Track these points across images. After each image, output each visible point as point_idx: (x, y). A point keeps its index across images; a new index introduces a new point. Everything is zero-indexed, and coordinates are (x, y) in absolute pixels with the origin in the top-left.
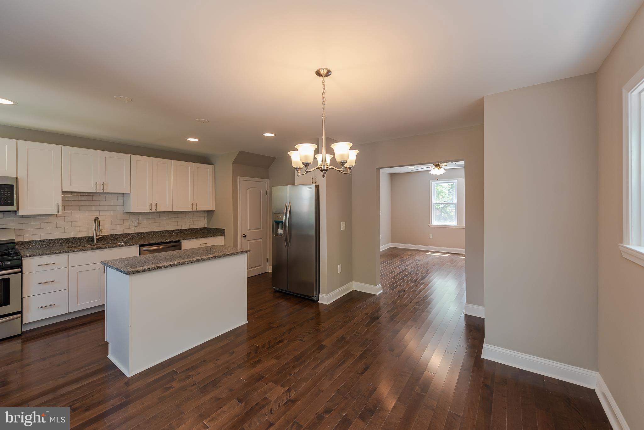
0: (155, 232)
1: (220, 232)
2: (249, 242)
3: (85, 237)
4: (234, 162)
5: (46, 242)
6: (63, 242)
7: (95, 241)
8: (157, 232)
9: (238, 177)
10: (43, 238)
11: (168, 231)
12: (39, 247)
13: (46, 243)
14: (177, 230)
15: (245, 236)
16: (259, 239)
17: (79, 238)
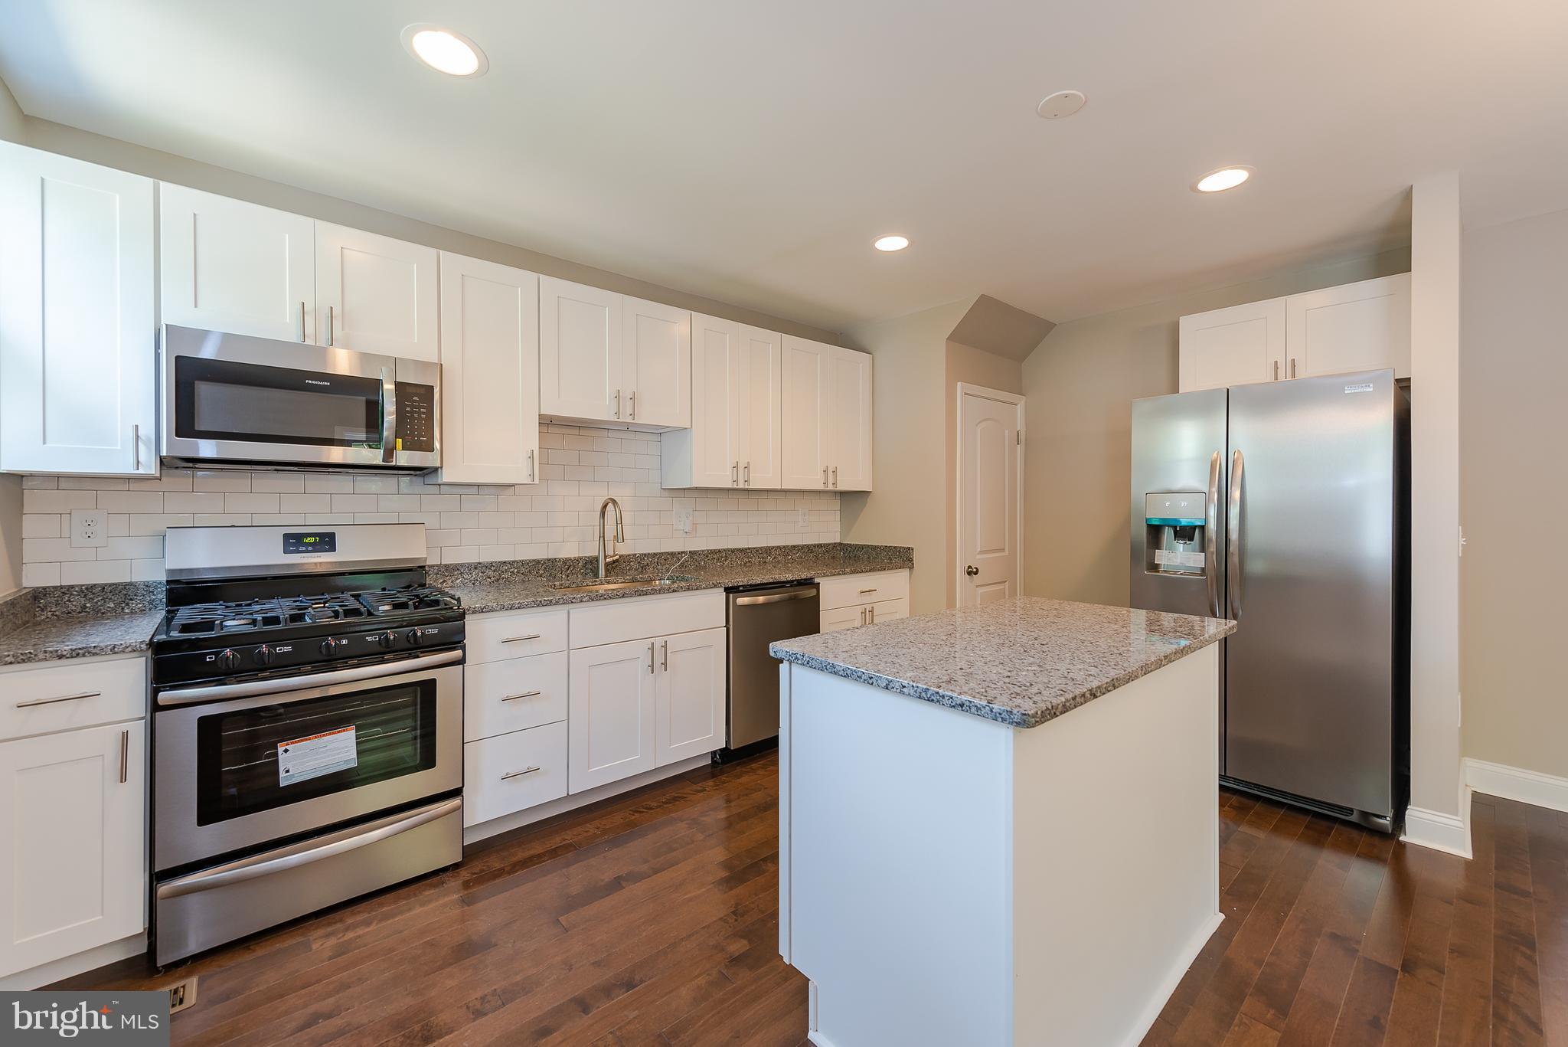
0: (728, 550)
1: (900, 558)
2: (981, 590)
3: (578, 560)
4: (953, 338)
5: (493, 568)
6: (530, 572)
7: (602, 572)
8: (733, 551)
9: (959, 383)
10: (486, 558)
11: (757, 550)
12: (477, 583)
13: (491, 573)
14: (778, 547)
15: (972, 572)
16: (999, 583)
17: (565, 561)
